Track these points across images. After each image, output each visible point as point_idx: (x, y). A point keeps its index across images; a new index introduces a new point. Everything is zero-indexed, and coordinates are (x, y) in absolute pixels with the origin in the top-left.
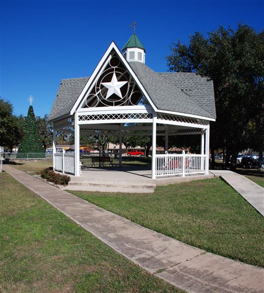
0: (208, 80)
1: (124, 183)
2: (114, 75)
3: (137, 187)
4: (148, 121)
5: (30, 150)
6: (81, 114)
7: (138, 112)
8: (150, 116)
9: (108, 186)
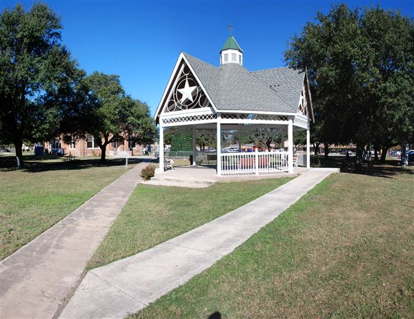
0: (299, 73)
1: (192, 179)
2: (187, 82)
3: (200, 183)
4: (213, 121)
5: (181, 148)
6: (164, 118)
7: (205, 114)
8: (215, 116)
9: (178, 181)
